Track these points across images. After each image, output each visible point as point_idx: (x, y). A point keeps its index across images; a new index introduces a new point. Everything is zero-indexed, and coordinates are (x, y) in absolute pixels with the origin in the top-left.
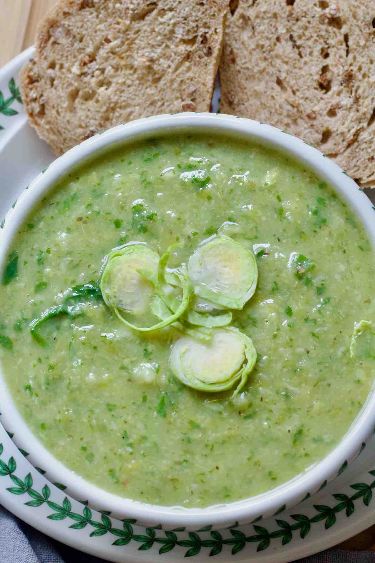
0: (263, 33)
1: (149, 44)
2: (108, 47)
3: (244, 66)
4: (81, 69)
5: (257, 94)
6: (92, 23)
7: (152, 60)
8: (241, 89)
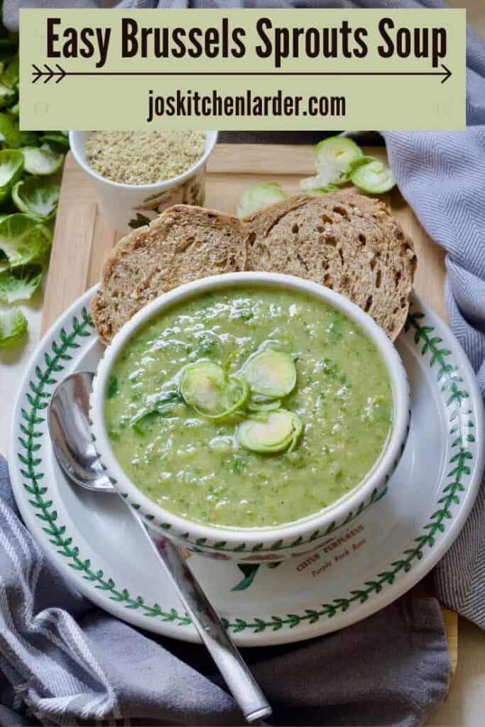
0: (277, 256)
2: (158, 275)
4: (138, 294)
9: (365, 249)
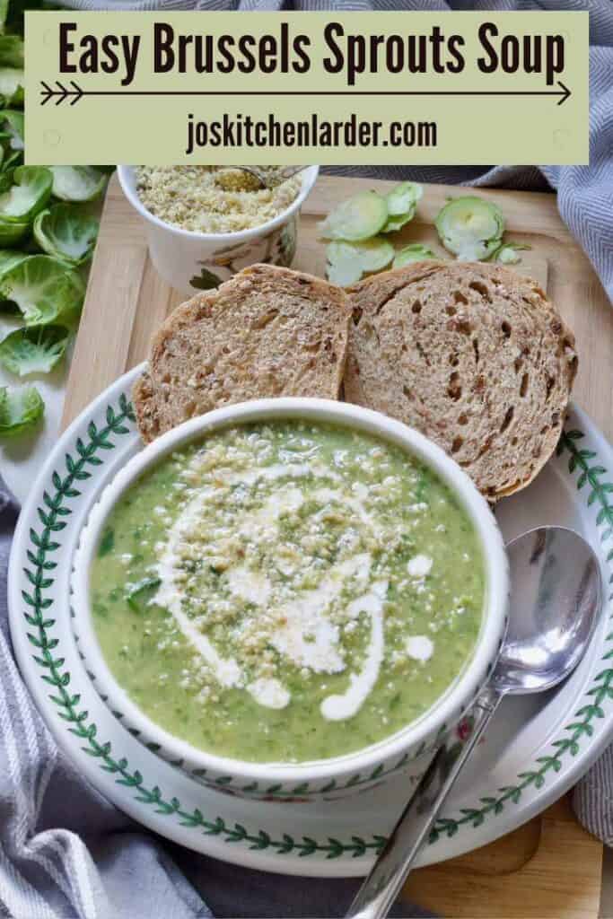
0: (389, 341)
1: (270, 352)
2: (226, 357)
3: (370, 376)
4: (197, 382)
6: (209, 333)
7: (273, 369)
9: (509, 342)
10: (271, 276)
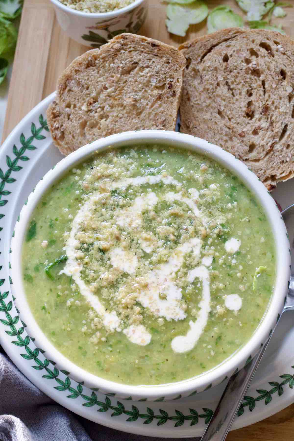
0: (208, 80)
1: (133, 90)
2: (106, 92)
3: (196, 103)
4: (88, 107)
5: (205, 121)
6: (94, 77)
7: (135, 100)
8: (194, 118)
9: (285, 83)
10: (133, 41)
